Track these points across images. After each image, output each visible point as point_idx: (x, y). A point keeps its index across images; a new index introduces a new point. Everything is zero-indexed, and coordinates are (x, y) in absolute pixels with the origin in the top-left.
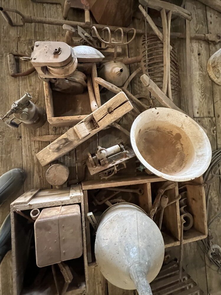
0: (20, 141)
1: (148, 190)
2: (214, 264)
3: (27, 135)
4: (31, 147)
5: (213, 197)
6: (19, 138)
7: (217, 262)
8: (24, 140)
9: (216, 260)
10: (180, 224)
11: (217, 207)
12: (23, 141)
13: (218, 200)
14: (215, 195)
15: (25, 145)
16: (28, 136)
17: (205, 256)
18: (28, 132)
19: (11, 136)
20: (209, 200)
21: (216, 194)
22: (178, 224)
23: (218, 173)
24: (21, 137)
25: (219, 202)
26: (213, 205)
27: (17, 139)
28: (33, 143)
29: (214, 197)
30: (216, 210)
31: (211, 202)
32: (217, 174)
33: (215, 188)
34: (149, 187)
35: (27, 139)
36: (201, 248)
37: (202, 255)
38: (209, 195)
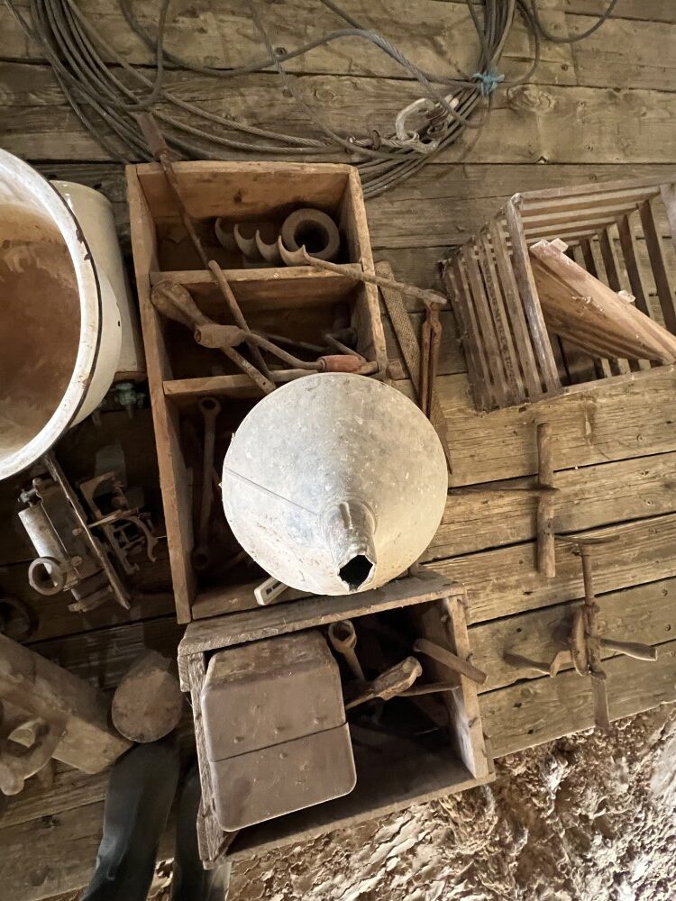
0: (62, 816)
1: (189, 390)
2: (461, 135)
3: (36, 803)
4: (78, 780)
5: (243, 108)
6: (51, 823)
7: (450, 126)
8: (58, 807)
9: (445, 128)
10: (309, 268)
11: (280, 97)
12: (61, 808)
13: (254, 89)
14: (239, 99)
15: (75, 800)
16: (41, 799)
17: (437, 161)
18: (24, 802)
19: (47, 849)
20: (254, 125)
21: (233, 95)
22: (310, 275)
23: (150, 72)
24: (47, 819)
25: (262, 86)
26: (275, 112)
27: (53, 827)
28: (65, 776)
29: (245, 102)
30: (291, 100)
31: (261, 120)
32: (153, 79)
33: (212, 95)
34: (179, 387)
35: (50, 800)
36: (412, 176)
37: (433, 171)
38: (235, 124)
